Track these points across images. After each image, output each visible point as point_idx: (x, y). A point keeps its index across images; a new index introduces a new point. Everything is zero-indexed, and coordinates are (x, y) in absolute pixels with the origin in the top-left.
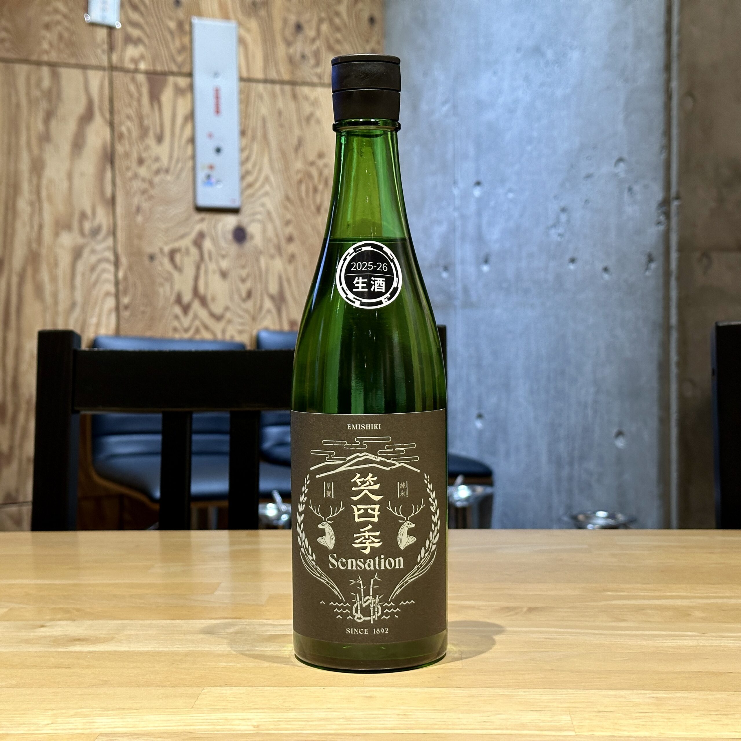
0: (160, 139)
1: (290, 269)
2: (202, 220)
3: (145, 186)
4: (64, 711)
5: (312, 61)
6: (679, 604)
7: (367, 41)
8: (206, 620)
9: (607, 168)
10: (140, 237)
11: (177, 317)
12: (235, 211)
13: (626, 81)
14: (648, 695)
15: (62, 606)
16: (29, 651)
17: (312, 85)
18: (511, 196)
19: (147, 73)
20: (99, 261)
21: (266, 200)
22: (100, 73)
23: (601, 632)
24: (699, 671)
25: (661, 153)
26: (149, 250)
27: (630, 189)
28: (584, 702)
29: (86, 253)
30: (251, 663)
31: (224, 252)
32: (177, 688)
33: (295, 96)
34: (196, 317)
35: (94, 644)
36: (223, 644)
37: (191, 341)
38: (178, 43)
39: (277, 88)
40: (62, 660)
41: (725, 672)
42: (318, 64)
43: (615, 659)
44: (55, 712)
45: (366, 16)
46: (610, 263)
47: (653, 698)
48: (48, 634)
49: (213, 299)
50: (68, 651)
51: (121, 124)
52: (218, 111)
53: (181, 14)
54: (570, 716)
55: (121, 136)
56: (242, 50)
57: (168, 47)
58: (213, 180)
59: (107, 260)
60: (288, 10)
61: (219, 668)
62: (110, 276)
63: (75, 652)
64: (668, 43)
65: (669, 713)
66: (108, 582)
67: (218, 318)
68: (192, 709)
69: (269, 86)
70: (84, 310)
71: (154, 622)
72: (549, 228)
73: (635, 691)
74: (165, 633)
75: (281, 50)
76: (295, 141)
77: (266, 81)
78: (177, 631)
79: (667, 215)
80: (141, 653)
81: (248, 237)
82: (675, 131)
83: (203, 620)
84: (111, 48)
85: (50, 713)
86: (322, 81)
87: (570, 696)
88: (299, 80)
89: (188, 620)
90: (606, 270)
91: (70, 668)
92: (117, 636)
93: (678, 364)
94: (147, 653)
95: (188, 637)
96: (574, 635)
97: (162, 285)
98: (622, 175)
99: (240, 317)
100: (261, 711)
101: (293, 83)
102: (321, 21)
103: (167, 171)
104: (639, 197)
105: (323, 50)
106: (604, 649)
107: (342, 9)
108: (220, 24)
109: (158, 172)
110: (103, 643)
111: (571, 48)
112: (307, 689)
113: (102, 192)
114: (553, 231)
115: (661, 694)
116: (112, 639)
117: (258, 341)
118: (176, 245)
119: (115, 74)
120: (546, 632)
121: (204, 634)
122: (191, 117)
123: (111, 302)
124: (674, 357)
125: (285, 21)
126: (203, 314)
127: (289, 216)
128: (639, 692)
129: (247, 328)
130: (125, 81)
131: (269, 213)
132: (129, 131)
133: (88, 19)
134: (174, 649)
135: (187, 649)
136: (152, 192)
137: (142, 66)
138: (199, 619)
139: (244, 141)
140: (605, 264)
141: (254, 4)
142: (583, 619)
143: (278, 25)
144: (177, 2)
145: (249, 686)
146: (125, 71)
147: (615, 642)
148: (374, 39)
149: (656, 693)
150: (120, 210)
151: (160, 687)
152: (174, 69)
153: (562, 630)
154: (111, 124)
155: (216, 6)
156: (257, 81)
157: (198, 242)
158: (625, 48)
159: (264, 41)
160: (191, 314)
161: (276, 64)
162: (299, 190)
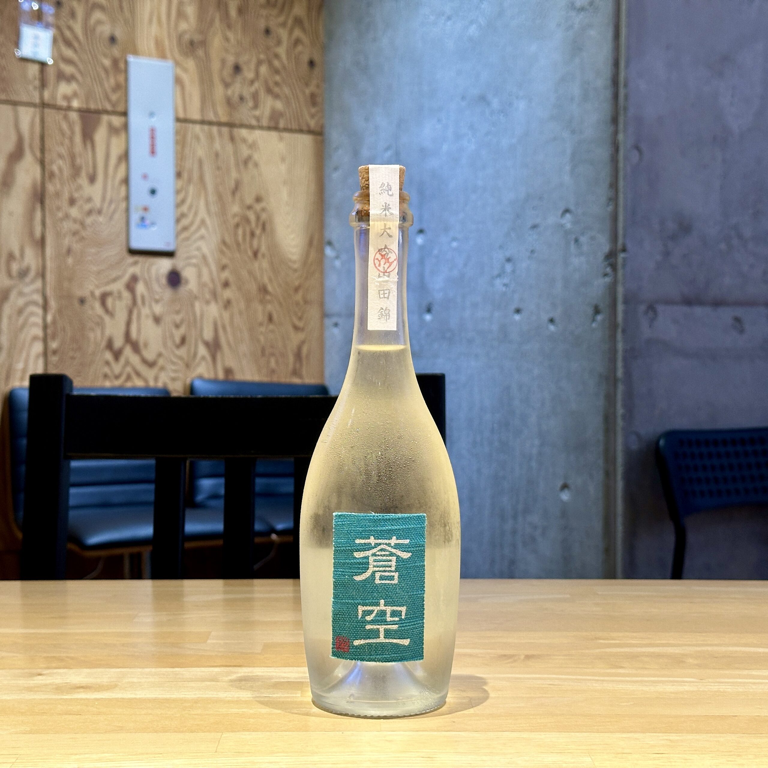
0: (92, 179)
1: (226, 315)
2: (136, 263)
3: (77, 227)
4: (87, 756)
5: (251, 104)
6: (672, 651)
7: (307, 85)
8: (207, 668)
9: (552, 219)
10: (70, 280)
11: (107, 363)
12: (169, 254)
13: (573, 132)
14: (661, 738)
15: (54, 655)
16: (34, 699)
17: (251, 127)
18: (455, 244)
19: (80, 111)
20: (27, 304)
21: (202, 244)
22: (31, 110)
23: (602, 678)
24: (705, 714)
25: (608, 205)
26: (79, 293)
27: (576, 241)
28: (601, 744)
29: (13, 295)
30: (265, 710)
31: (157, 297)
32: (195, 733)
33: (232, 139)
34: (127, 363)
35: (99, 691)
36: (231, 691)
37: (121, 388)
38: (112, 81)
39: (215, 129)
40: (72, 708)
41: (730, 716)
42: (256, 106)
43: (621, 704)
44: (77, 757)
45: (305, 59)
46: (557, 314)
47: (667, 740)
48: (48, 682)
49: (146, 345)
50: (74, 699)
51: (52, 162)
52: (153, 152)
53: (116, 51)
54: (591, 758)
55: (52, 175)
56: (178, 89)
57: (102, 85)
58: (148, 222)
59: (35, 303)
60: (226, 51)
61: (231, 714)
62: (38, 320)
63: (81, 699)
64: (616, 96)
65: (686, 754)
66: (94, 631)
67: (151, 365)
68: (216, 753)
69: (206, 127)
70: (10, 355)
71: (153, 670)
72: (493, 278)
73: (648, 734)
74: (167, 680)
75: (219, 91)
76: (232, 184)
77: (203, 122)
78: (180, 678)
79: (614, 267)
80: (150, 700)
81: (183, 281)
82: (621, 183)
83: (203, 669)
84: (43, 84)
85: (74, 757)
86: (260, 124)
87: (586, 739)
88: (237, 122)
89: (187, 668)
90: (552, 321)
91: (80, 714)
92: (119, 684)
93: (624, 417)
94: (155, 700)
95: (192, 684)
96: (576, 681)
97: (92, 329)
98: (569, 226)
99: (173, 363)
100: (286, 755)
101: (231, 125)
102: (259, 63)
103: (100, 212)
104: (585, 248)
105: (262, 94)
106: (608, 694)
107: (282, 51)
108: (156, 63)
109: (90, 213)
110: (107, 690)
111: (517, 98)
112: (325, 734)
113: (31, 234)
114: (498, 282)
115: (674, 737)
116: (116, 686)
117: (192, 389)
118: (108, 288)
119: (47, 111)
120: (549, 679)
121: (209, 681)
122: (125, 156)
123: (38, 347)
124: (620, 411)
125: (223, 62)
126: (135, 359)
127: (225, 261)
128: (652, 734)
129: (180, 375)
130: (57, 118)
131: (204, 257)
132: (60, 170)
133: (18, 54)
134: (182, 696)
135: (195, 696)
136: (83, 233)
137: (75, 104)
138: (198, 667)
139: (180, 183)
140: (551, 315)
141: (192, 43)
142: (581, 666)
143: (216, 65)
144: (113, 39)
145: (268, 731)
146: (58, 108)
147: (618, 687)
148: (314, 82)
149: (669, 736)
150: (49, 250)
151: (176, 732)
152: (109, 107)
153: (563, 677)
154: (42, 163)
155: (152, 45)
156: (194, 122)
157: (131, 286)
158: (572, 99)
159: (202, 81)
160: (122, 360)
161: (214, 105)
162: (236, 234)
